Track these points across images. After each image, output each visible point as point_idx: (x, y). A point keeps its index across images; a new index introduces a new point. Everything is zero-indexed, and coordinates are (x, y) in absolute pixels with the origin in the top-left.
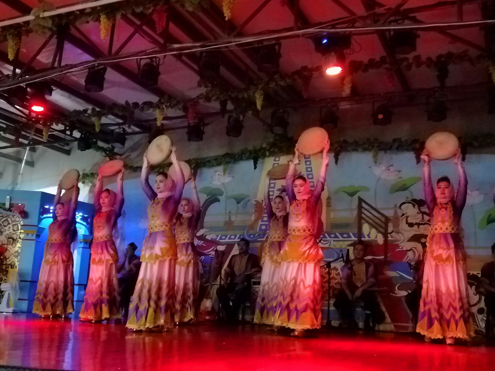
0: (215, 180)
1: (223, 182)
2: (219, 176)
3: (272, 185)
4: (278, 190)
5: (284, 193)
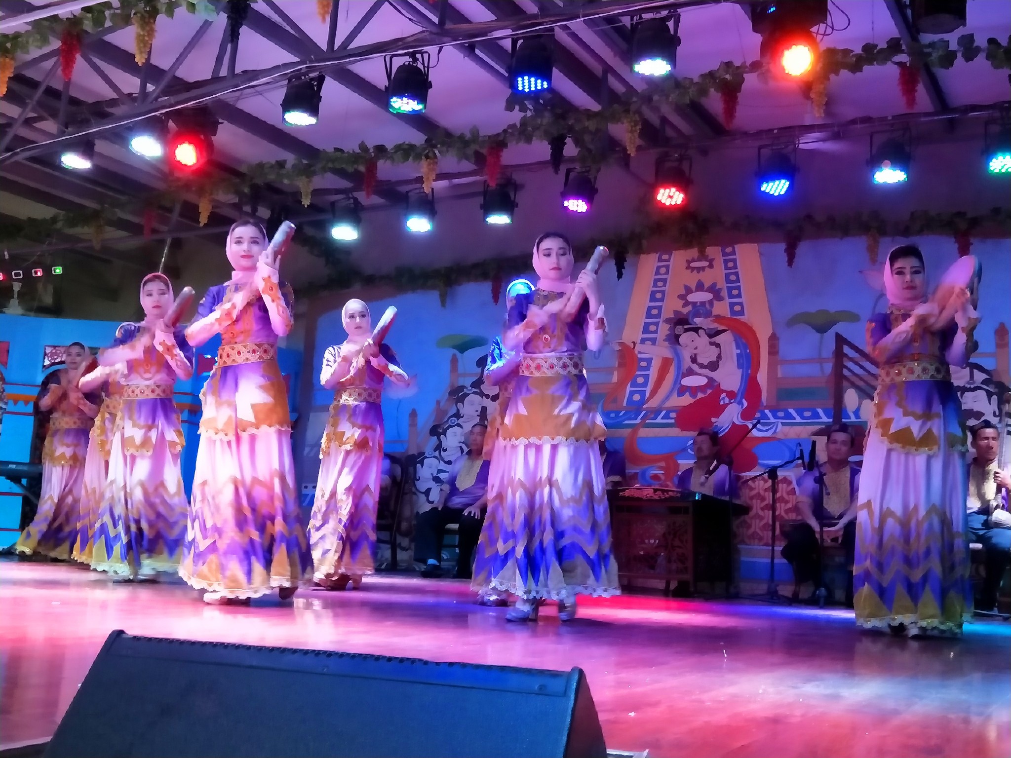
3: (655, 312)
4: (667, 321)
5: (680, 327)
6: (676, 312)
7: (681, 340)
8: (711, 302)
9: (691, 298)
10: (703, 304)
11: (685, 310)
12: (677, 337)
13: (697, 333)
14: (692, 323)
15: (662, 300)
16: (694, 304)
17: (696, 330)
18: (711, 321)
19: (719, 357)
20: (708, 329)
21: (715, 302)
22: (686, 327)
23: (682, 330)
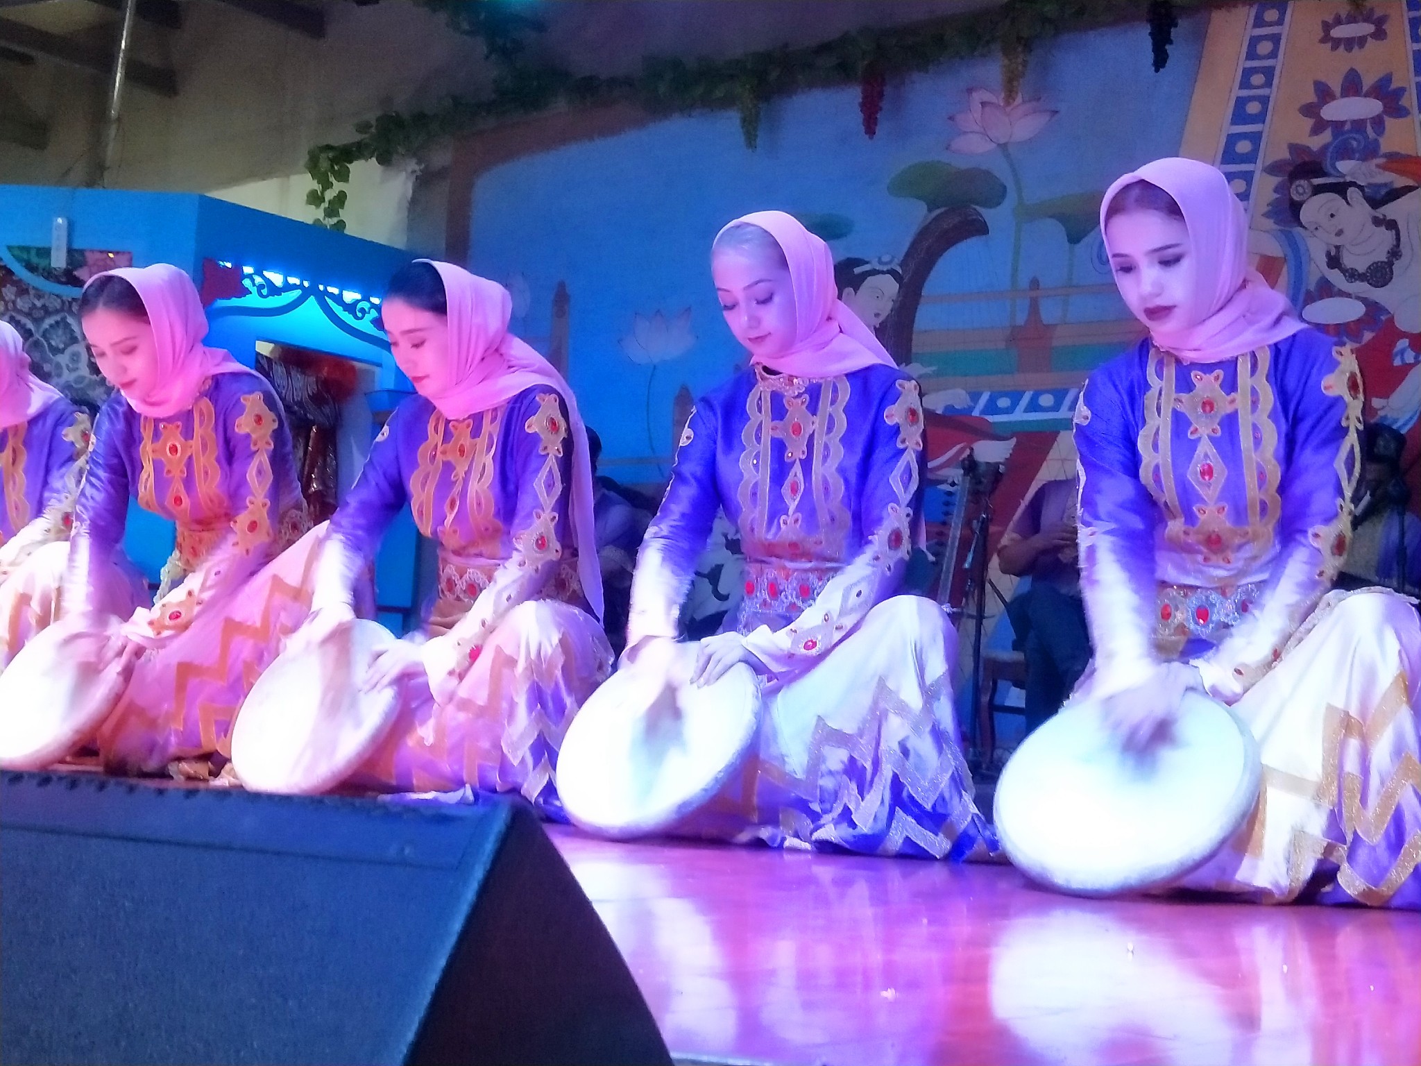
0: (965, 133)
1: (1002, 141)
2: (987, 109)
3: (1243, 147)
4: (1273, 169)
5: (1303, 182)
6: (1294, 148)
7: (1305, 214)
8: (1378, 123)
9: (1331, 112)
10: (1359, 125)
11: (1316, 143)
12: (1295, 207)
13: (1343, 194)
14: (1332, 172)
15: (1260, 118)
16: (1337, 126)
17: (1340, 189)
18: (1378, 166)
19: (1395, 253)
20: (1370, 185)
21: (1389, 122)
22: (1317, 181)
23: (1309, 191)
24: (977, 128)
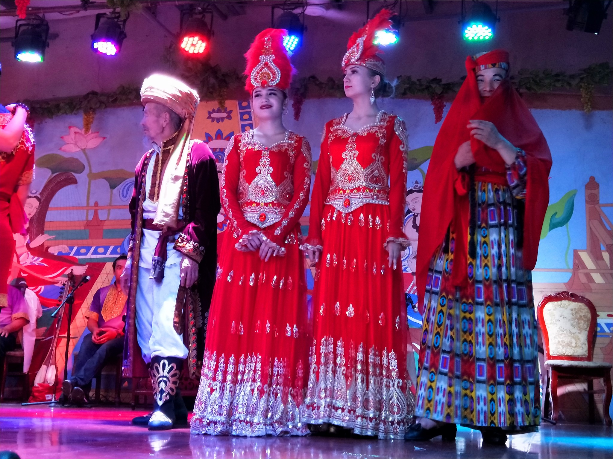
0: (68, 144)
1: (83, 148)
2: (77, 135)
10: (222, 150)
16: (214, 150)
24: (72, 142)
